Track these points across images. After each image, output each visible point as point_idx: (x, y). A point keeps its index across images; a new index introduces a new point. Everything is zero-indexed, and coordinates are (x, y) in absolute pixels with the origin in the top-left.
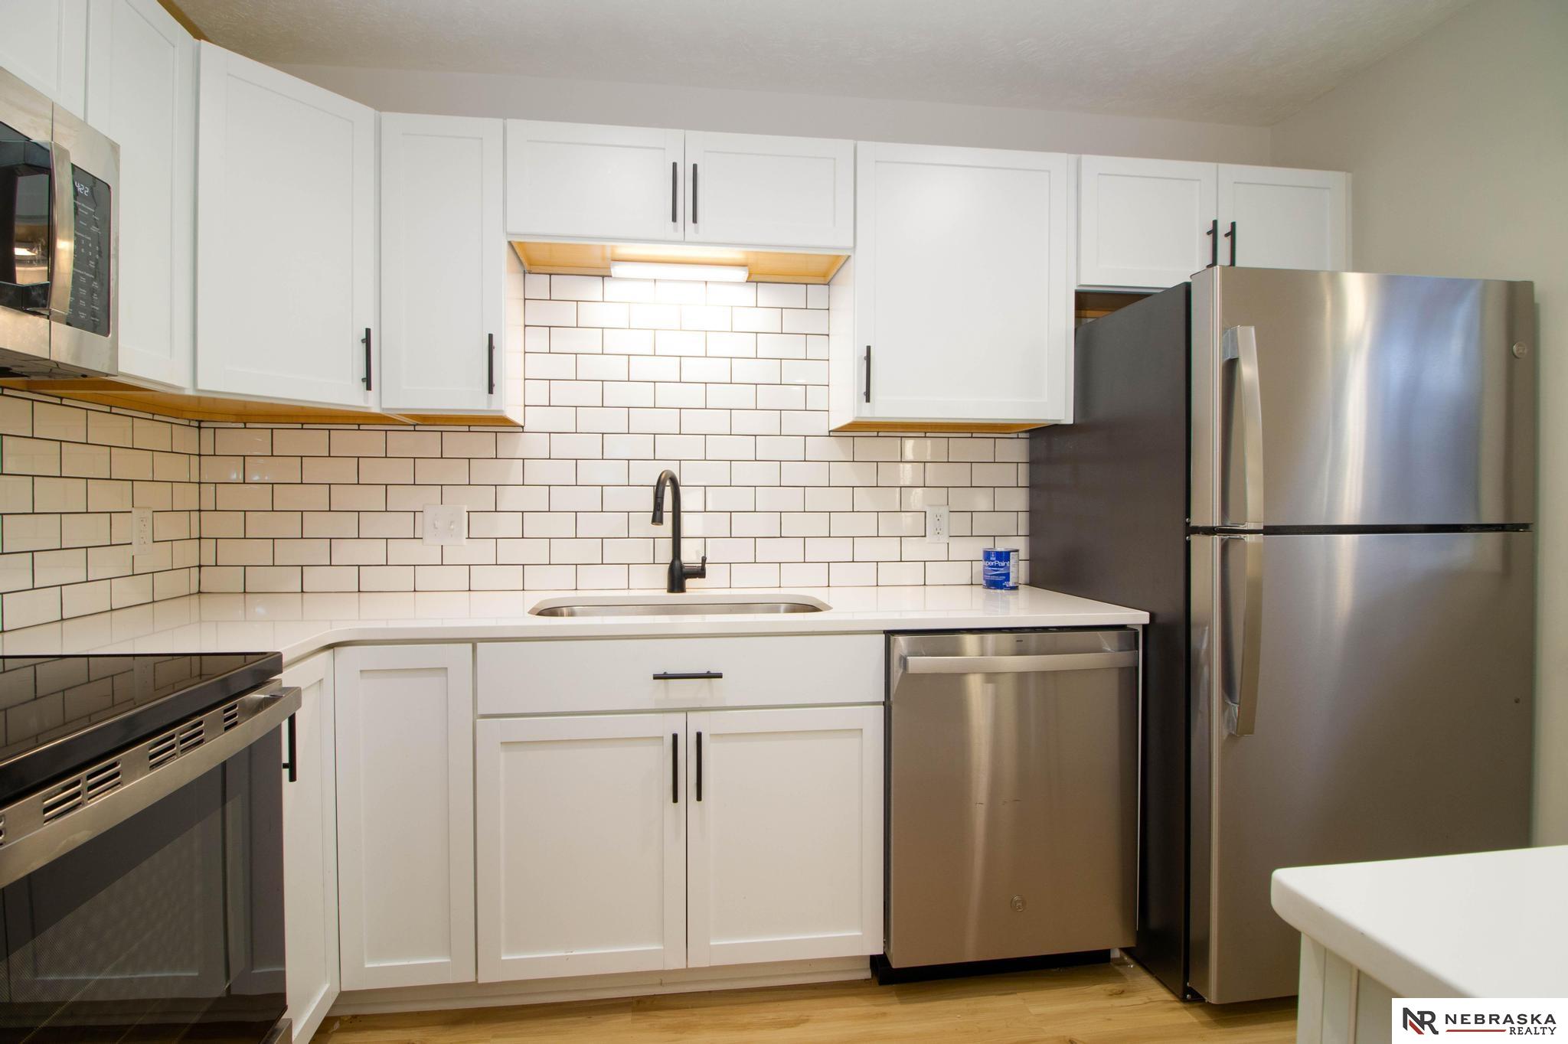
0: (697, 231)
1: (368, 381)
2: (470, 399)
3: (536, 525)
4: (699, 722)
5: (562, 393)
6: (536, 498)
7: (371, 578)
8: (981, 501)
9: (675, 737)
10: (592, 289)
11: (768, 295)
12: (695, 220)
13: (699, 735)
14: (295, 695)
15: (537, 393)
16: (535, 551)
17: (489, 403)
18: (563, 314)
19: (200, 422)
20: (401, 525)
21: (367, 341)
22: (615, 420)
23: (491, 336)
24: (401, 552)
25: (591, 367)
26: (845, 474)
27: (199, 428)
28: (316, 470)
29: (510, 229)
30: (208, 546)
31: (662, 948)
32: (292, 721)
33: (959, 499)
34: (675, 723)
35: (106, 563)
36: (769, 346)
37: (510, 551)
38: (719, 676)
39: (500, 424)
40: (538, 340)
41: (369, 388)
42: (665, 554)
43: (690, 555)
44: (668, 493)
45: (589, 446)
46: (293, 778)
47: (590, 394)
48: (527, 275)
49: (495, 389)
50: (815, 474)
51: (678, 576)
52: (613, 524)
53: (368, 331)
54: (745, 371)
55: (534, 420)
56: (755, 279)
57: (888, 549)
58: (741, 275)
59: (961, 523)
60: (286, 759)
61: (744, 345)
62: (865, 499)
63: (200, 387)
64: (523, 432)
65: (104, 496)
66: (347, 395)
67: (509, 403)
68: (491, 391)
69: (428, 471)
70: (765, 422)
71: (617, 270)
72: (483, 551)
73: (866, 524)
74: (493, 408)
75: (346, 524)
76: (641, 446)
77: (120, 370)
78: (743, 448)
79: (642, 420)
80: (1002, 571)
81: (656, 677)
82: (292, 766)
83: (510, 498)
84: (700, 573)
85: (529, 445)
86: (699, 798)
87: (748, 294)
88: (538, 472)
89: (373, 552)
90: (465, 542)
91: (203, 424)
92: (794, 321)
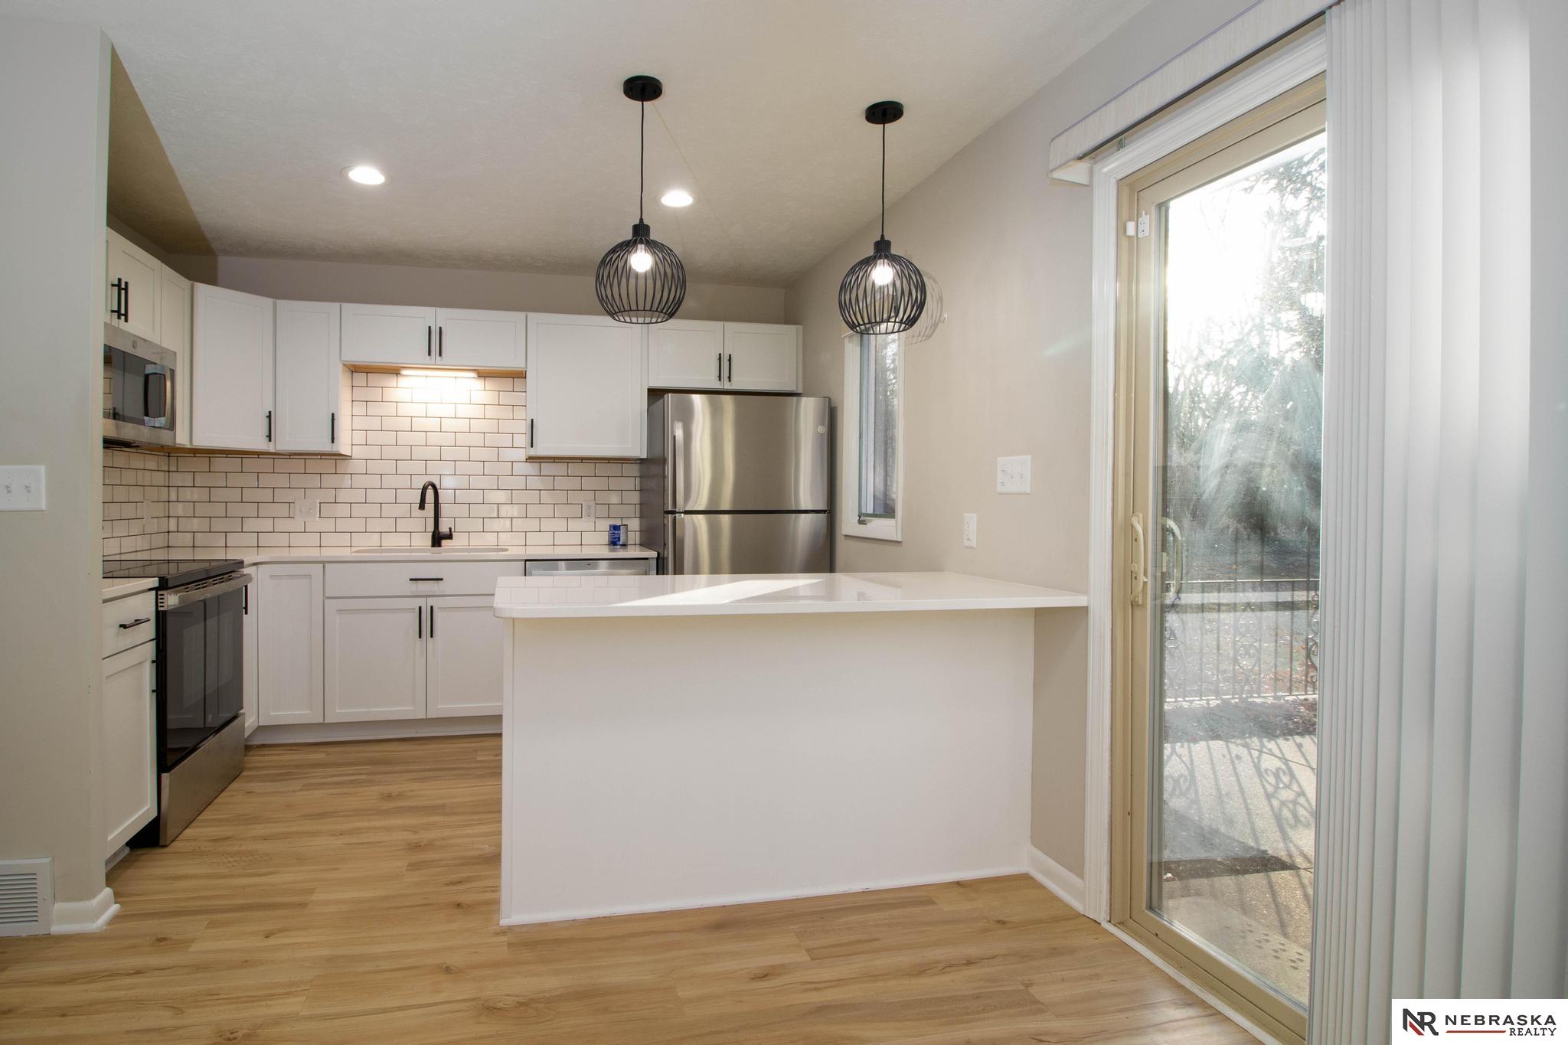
0: (442, 360)
1: (269, 437)
2: (323, 445)
3: (357, 510)
4: (431, 602)
5: (373, 437)
6: (359, 495)
7: (264, 540)
8: (614, 498)
9: (420, 608)
10: (392, 381)
11: (490, 384)
12: (440, 355)
13: (432, 607)
14: (249, 578)
15: (359, 438)
16: (357, 525)
17: (332, 448)
18: (375, 394)
20: (283, 510)
21: (269, 417)
22: (404, 453)
23: (333, 414)
24: (282, 525)
25: (389, 423)
26: (535, 482)
27: (169, 456)
28: (233, 480)
29: (343, 359)
30: (173, 521)
31: (413, 708)
32: (246, 587)
33: (602, 497)
34: (421, 602)
35: (136, 527)
36: (491, 412)
37: (343, 525)
38: (442, 579)
39: (338, 457)
40: (359, 409)
41: (270, 440)
42: (431, 528)
43: (444, 529)
44: (430, 493)
45: (389, 466)
46: (246, 613)
47: (390, 438)
48: (354, 374)
49: (335, 441)
50: (519, 483)
51: (437, 539)
52: (402, 510)
53: (270, 412)
54: (477, 425)
55: (357, 453)
56: (483, 375)
57: (560, 525)
58: (473, 375)
59: (602, 511)
60: (244, 606)
61: (477, 411)
62: (546, 497)
63: (194, 444)
65: (136, 494)
66: (260, 444)
67: (343, 447)
68: (333, 442)
69: (296, 480)
70: (490, 455)
71: (404, 372)
72: (329, 525)
73: (548, 510)
74: (334, 450)
75: (251, 510)
76: (419, 467)
77: (177, 442)
78: (477, 468)
79: (419, 453)
80: (616, 536)
81: (411, 580)
82: (246, 608)
83: (343, 496)
84: (450, 537)
85: (355, 466)
86: (432, 636)
87: (479, 384)
88: (359, 481)
89: (267, 525)
90: (318, 519)
92: (506, 398)
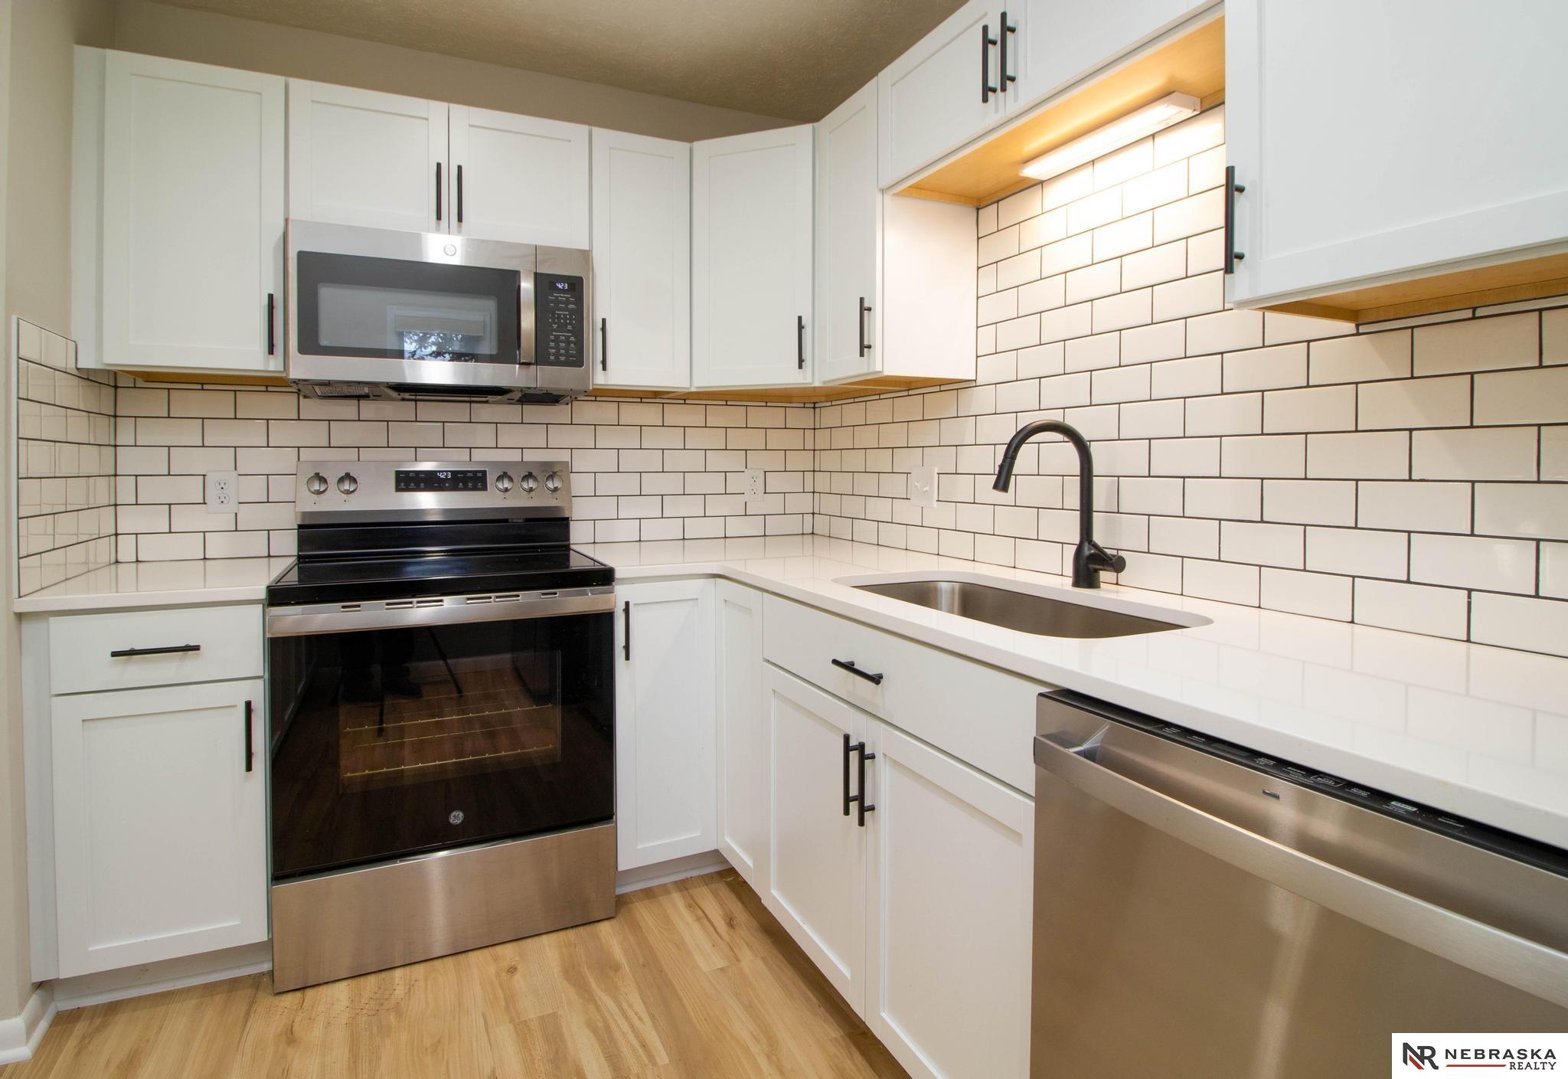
19: (814, 403)
64: (976, 386)
91: (817, 405)
